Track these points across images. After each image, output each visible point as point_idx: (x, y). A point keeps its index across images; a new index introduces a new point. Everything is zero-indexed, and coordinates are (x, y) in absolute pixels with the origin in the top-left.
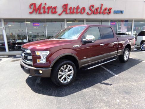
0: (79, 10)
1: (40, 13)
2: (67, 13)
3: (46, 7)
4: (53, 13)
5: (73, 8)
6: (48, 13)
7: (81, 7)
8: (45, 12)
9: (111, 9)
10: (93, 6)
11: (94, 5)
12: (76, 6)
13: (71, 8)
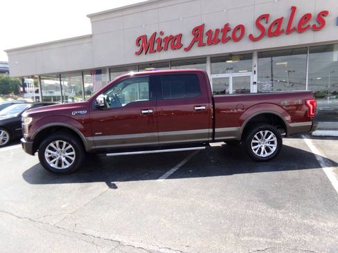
0: (229, 34)
1: (153, 51)
2: (201, 45)
3: (163, 37)
4: (174, 48)
5: (214, 30)
6: (166, 49)
7: (233, 26)
8: (160, 49)
9: (325, 13)
10: (265, 17)
11: (268, 15)
12: (221, 27)
13: (210, 32)
